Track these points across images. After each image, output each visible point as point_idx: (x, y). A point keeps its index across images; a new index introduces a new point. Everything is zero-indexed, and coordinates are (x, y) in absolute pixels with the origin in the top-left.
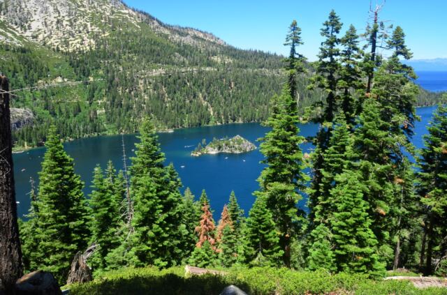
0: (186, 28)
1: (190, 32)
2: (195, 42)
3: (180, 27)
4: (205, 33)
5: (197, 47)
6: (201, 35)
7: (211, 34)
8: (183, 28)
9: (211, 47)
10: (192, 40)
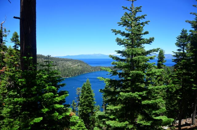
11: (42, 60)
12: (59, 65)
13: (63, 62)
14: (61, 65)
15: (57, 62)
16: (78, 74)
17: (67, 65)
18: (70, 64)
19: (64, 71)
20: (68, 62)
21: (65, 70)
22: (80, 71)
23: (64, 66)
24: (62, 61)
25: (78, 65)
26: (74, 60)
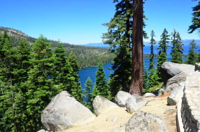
0: (7, 28)
1: (9, 30)
2: (13, 35)
3: (3, 27)
4: (17, 31)
5: (14, 37)
6: (15, 32)
7: (20, 31)
8: (5, 28)
9: (22, 37)
10: (12, 34)
11: (69, 49)
12: (86, 53)
13: (90, 50)
14: (88, 54)
15: (84, 51)
16: (106, 63)
17: (94, 53)
18: (97, 52)
19: (92, 60)
20: (95, 50)
21: (93, 58)
22: (108, 60)
23: (91, 55)
24: (88, 49)
25: (106, 54)
26: (100, 48)
